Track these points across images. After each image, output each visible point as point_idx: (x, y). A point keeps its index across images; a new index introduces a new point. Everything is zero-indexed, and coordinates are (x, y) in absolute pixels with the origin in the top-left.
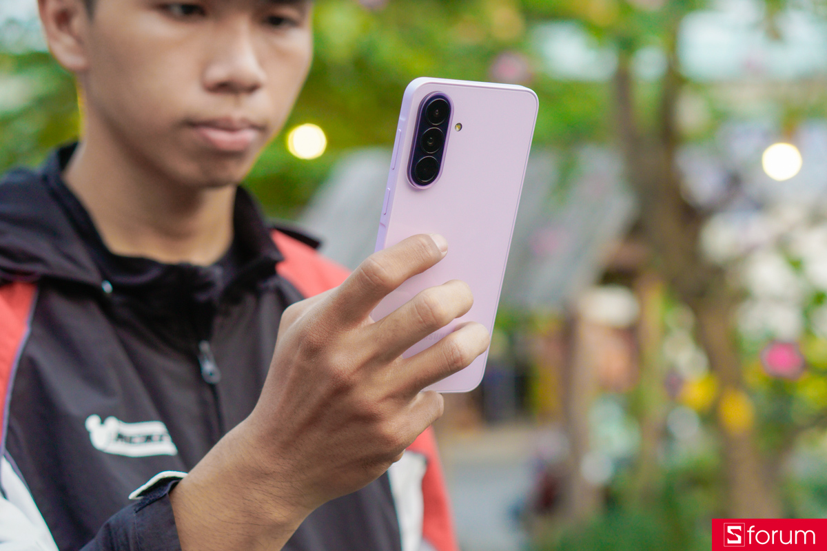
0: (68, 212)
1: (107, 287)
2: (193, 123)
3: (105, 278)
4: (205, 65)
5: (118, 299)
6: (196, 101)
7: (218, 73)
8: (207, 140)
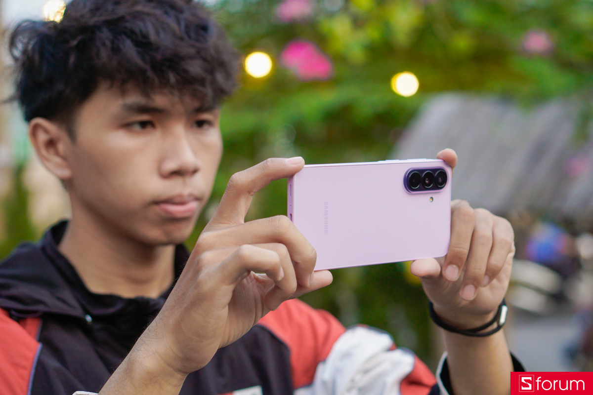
0: (60, 270)
1: (89, 318)
2: (157, 202)
3: (87, 312)
4: (161, 161)
5: (97, 326)
6: (156, 187)
7: (171, 165)
8: (167, 212)
